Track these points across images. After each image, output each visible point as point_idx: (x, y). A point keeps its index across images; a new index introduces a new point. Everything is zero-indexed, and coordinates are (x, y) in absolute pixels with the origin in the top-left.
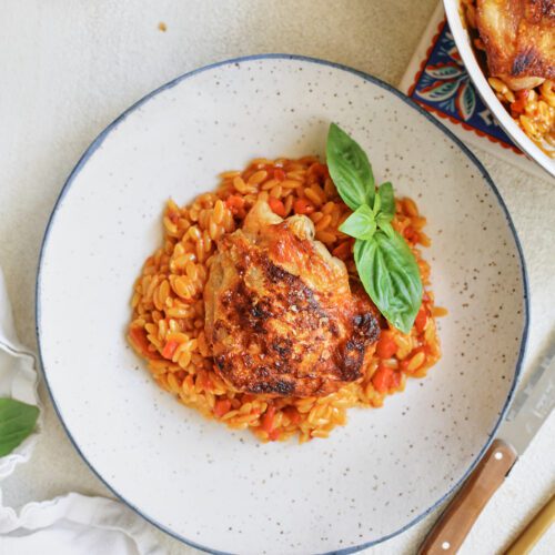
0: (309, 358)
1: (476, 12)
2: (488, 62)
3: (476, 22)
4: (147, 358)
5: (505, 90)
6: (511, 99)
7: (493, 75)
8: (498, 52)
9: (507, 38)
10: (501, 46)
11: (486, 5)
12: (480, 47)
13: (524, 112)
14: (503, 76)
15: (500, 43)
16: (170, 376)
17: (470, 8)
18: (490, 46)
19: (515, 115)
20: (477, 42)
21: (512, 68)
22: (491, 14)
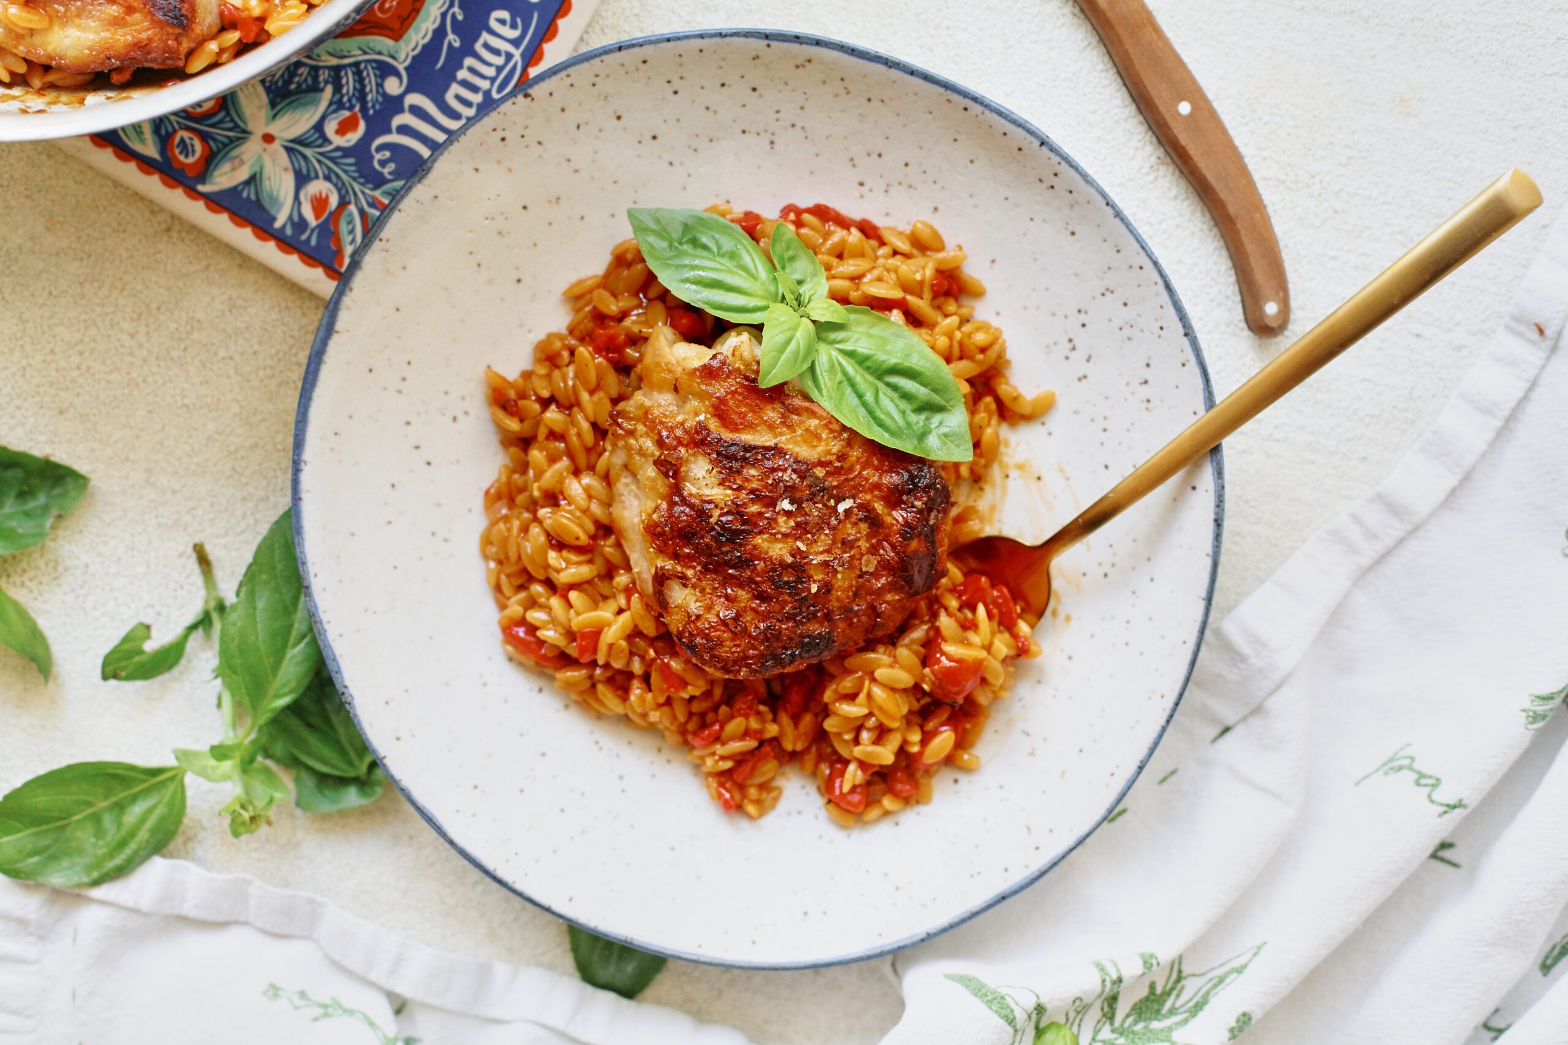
0: (842, 581)
1: (60, 69)
2: (154, 66)
3: (80, 72)
4: (549, 671)
5: (213, 46)
6: (232, 37)
7: (181, 63)
8: (138, 45)
9: (117, 23)
10: (129, 38)
11: (50, 48)
12: (126, 76)
13: (262, 19)
14: (186, 45)
15: (123, 38)
16: (600, 687)
17: (51, 78)
18: (126, 58)
19: (264, 37)
20: (116, 78)
21: (172, 25)
22: (67, 42)
